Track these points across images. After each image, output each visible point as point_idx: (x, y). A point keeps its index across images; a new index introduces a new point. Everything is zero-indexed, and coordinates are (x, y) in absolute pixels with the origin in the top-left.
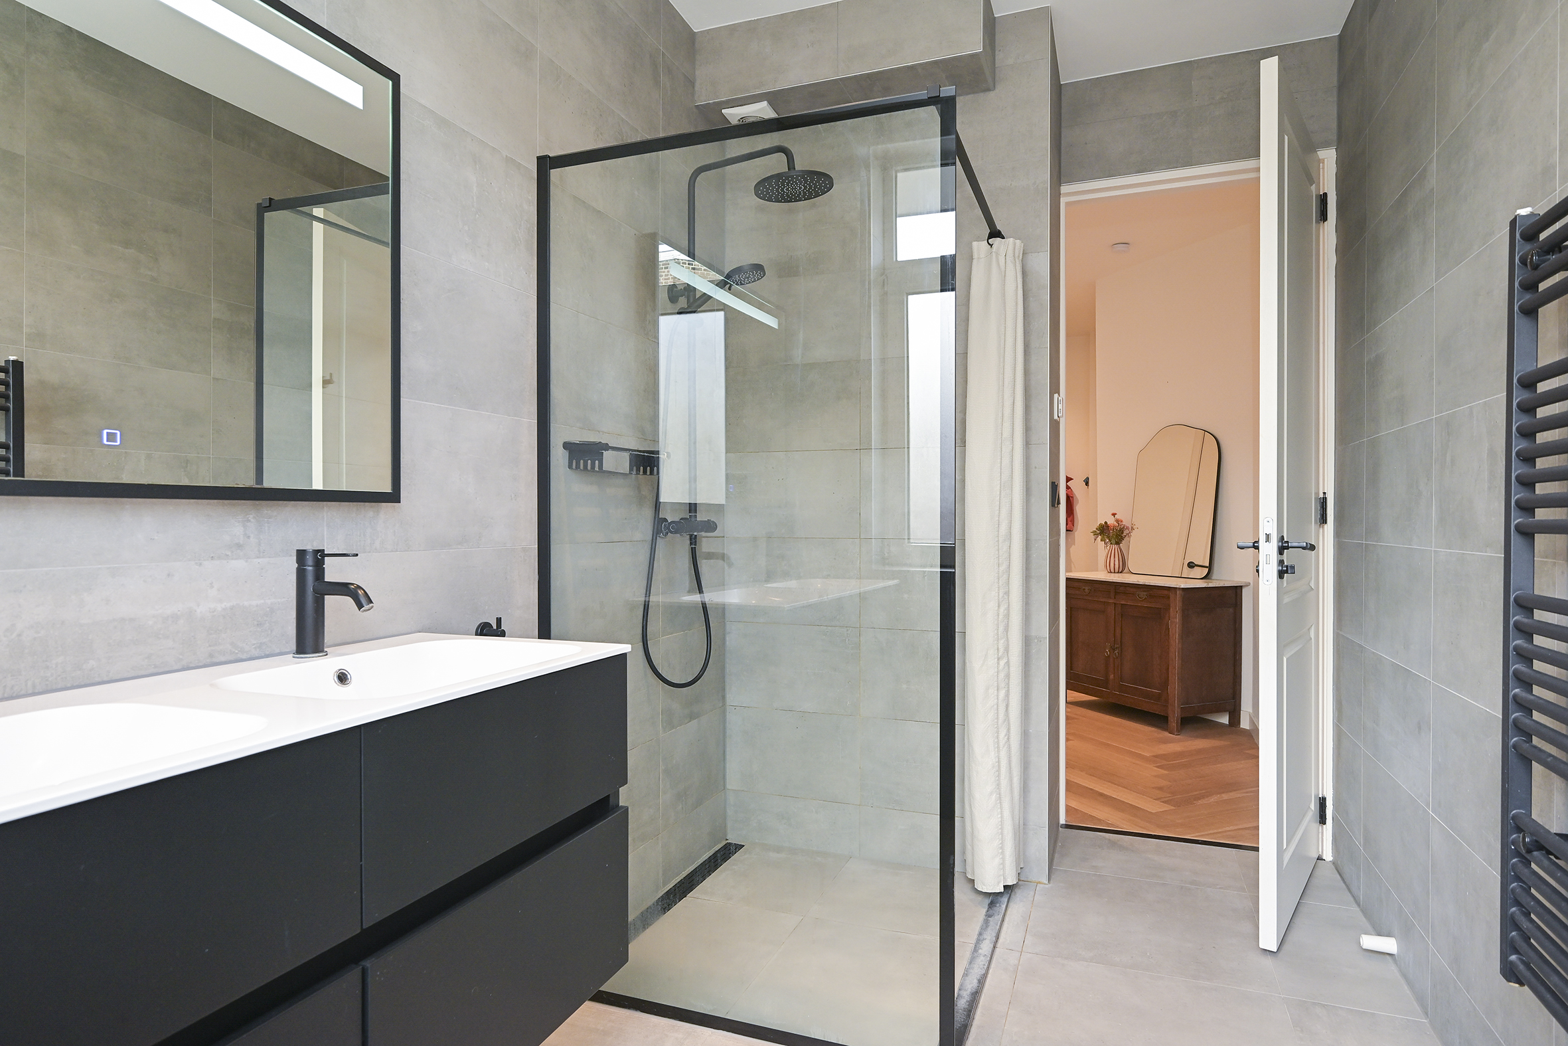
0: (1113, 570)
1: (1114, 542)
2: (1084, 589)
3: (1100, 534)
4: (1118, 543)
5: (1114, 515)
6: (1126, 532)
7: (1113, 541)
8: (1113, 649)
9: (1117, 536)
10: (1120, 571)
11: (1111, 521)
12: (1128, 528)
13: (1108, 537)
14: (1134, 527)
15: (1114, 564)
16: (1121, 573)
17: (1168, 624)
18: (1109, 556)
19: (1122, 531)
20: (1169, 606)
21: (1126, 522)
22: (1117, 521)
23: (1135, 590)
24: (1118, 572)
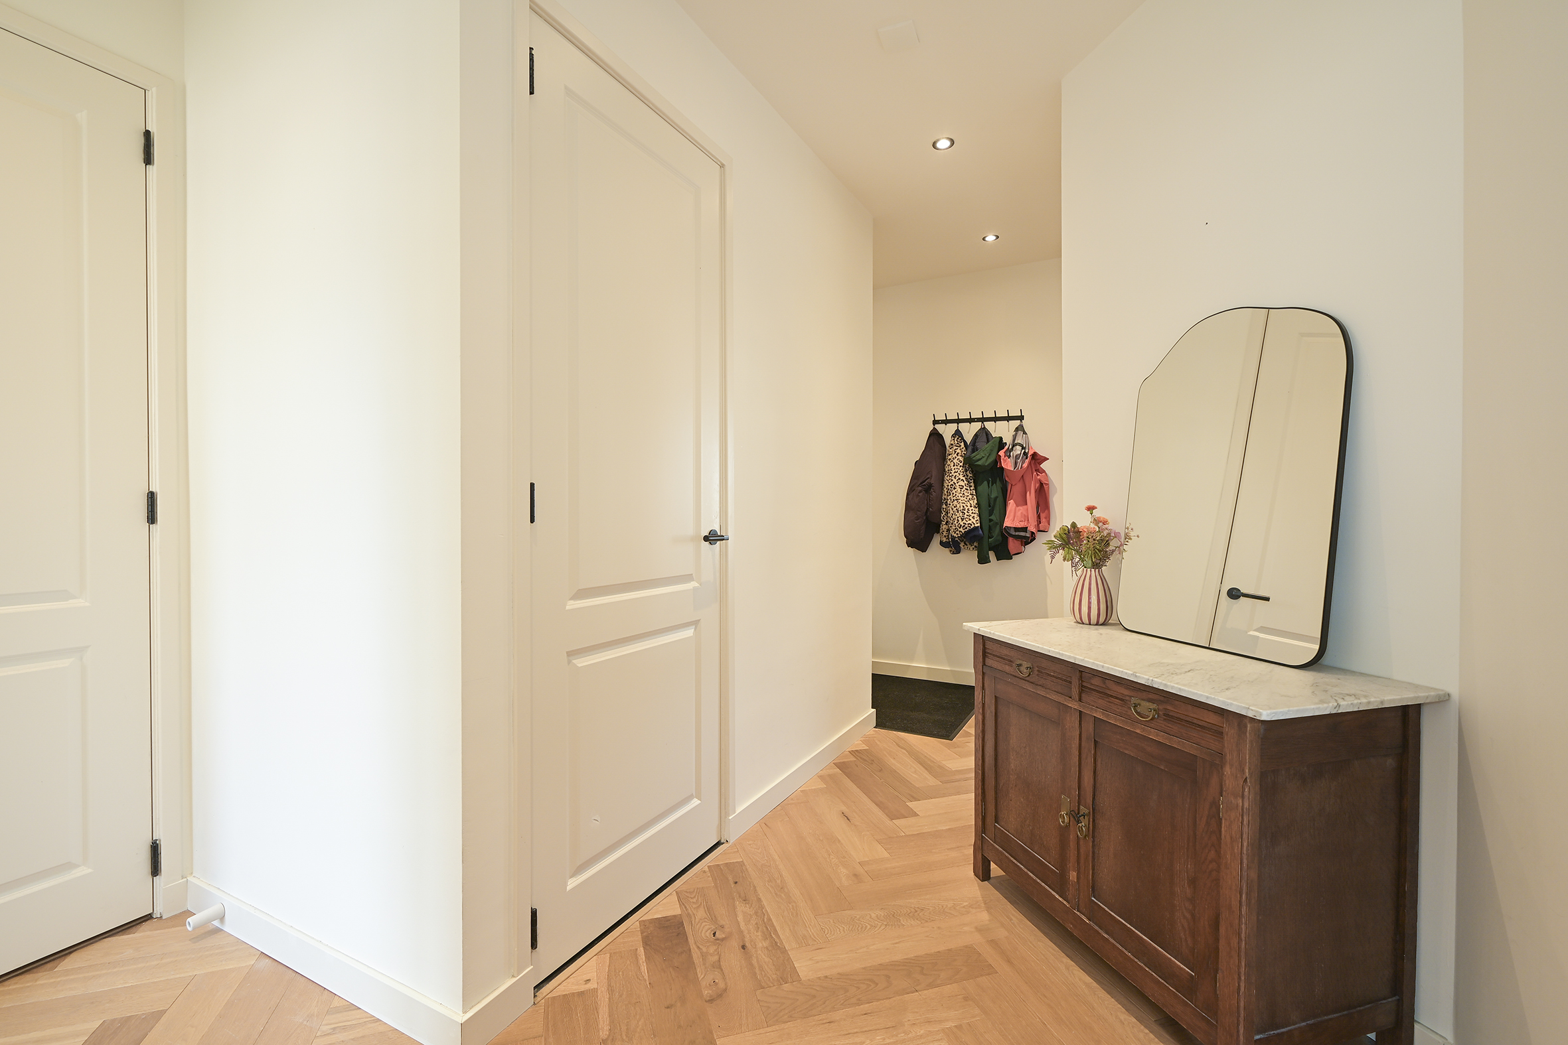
0: (1086, 620)
1: (1090, 565)
2: (1020, 665)
3: (1063, 546)
4: (1097, 566)
5: (1091, 509)
6: (1113, 544)
7: (1089, 562)
8: (1076, 816)
9: (1096, 552)
10: (1102, 620)
11: (1085, 522)
12: (1117, 535)
13: (1079, 552)
14: (1132, 534)
15: (1089, 608)
16: (1103, 624)
17: (1215, 805)
18: (1078, 591)
19: (1105, 542)
20: (1221, 755)
21: (1115, 526)
22: (1096, 521)
23: (1126, 692)
24: (1097, 624)
